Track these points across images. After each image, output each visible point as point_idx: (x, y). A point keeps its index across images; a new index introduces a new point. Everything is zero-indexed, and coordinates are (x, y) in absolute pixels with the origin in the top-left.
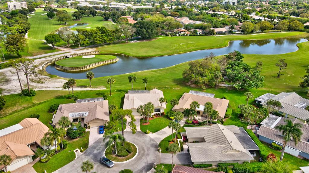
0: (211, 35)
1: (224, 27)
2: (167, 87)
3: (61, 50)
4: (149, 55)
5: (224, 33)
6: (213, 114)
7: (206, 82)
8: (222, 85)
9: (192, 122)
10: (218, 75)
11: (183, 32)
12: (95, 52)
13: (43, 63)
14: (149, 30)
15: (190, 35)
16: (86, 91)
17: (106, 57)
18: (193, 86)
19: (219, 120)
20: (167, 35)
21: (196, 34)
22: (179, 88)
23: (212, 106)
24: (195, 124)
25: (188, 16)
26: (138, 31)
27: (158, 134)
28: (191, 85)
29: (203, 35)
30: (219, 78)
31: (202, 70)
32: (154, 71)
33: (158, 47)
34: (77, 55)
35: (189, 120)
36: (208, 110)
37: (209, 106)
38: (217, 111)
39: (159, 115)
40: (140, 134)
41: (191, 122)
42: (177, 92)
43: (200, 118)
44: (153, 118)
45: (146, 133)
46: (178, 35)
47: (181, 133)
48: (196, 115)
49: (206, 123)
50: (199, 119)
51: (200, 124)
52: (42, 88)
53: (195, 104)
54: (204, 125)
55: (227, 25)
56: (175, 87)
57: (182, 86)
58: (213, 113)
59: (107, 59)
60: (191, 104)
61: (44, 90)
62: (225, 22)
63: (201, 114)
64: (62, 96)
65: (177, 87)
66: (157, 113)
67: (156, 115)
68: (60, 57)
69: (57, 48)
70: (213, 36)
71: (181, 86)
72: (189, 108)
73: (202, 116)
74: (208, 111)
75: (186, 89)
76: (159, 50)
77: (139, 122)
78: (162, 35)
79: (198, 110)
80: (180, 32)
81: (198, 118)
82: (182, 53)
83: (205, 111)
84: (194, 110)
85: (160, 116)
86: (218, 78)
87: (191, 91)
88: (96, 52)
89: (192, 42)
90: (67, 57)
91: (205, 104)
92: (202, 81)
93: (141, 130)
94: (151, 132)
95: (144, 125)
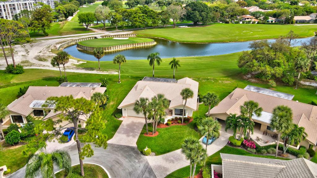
0: (289, 23)
1: (308, 15)
2: (210, 79)
3: (95, 32)
4: (197, 40)
5: (308, 22)
6: (293, 134)
7: (277, 75)
8: (307, 83)
9: (242, 144)
10: (302, 63)
11: (248, 19)
12: (131, 35)
13: (66, 41)
14: (203, 13)
15: (258, 23)
16: (90, 74)
17: (141, 40)
18: (253, 80)
19: (305, 147)
20: (227, 22)
21: (266, 22)
22: (229, 82)
23: (291, 114)
24: (249, 149)
25: (258, 5)
26: (189, 14)
27: (167, 160)
28: (250, 80)
29: (276, 24)
30: (304, 69)
31: (272, 54)
32: (197, 58)
33: (212, 33)
34: (109, 36)
35: (237, 138)
36: (281, 122)
37: (284, 113)
38: (302, 128)
39: (180, 121)
40: (132, 153)
41: (239, 143)
42: (223, 87)
43: (261, 136)
44: (167, 124)
45: (143, 153)
46: (241, 22)
47: (212, 165)
48: (251, 129)
49: (273, 150)
50: (258, 139)
51: (259, 151)
52: (40, 66)
53: (252, 106)
54: (268, 153)
55: (312, 12)
56: (223, 80)
57: (236, 79)
58: (293, 131)
59: (141, 41)
60: (242, 105)
61: (38, 69)
62: (310, 9)
63: (263, 128)
64: (53, 78)
65: (227, 80)
66: (178, 116)
67: (175, 121)
68: (88, 38)
69: (92, 30)
70: (291, 25)
71: (233, 79)
72: (238, 114)
73: (265, 133)
74: (281, 125)
75: (241, 83)
76: (212, 36)
77: (141, 130)
78: (221, 22)
79: (257, 120)
80: (245, 19)
81: (255, 136)
82: (243, 40)
83: (274, 123)
84: (249, 120)
85: (181, 123)
86: (302, 68)
87: (249, 86)
88: (133, 35)
89: (259, 30)
90: (96, 38)
91: (275, 110)
92: (270, 73)
93: (137, 146)
94: (153, 152)
95: (146, 136)
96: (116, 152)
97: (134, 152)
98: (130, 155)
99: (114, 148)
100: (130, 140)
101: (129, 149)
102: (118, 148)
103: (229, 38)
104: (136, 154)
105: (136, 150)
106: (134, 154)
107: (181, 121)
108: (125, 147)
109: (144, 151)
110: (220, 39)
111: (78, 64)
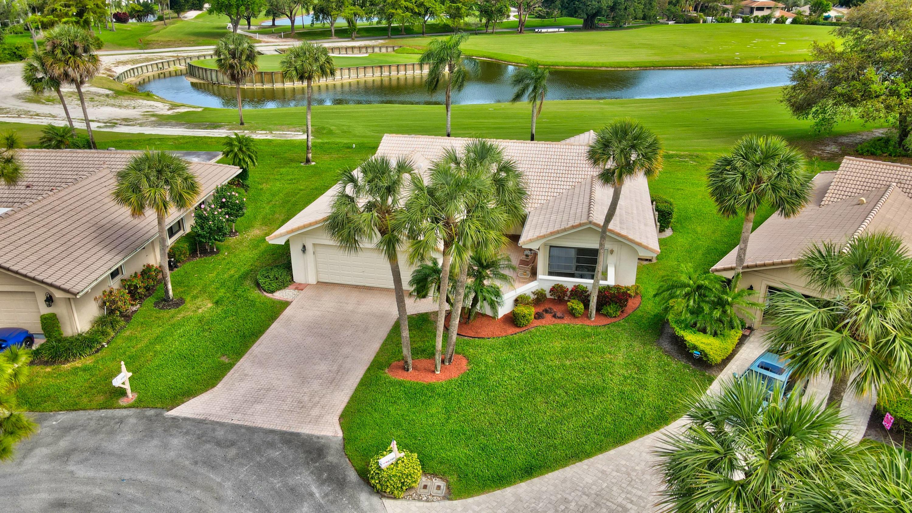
11: (762, 8)
12: (376, 49)
15: (794, 22)
17: (411, 58)
20: (692, 21)
21: (821, 20)
40: (304, 478)
44: (513, 320)
45: (369, 481)
67: (552, 302)
69: (251, 37)
76: (651, 51)
77: (377, 346)
78: (672, 23)
80: (752, 12)
85: (587, 315)
88: (384, 49)
93: (340, 434)
94: (435, 475)
95: (400, 377)
96: (213, 467)
97: (318, 473)
98: (292, 490)
99: (208, 446)
100: (306, 398)
101: (290, 454)
102: (233, 444)
103: (712, 56)
104: (327, 488)
105: (332, 458)
106: (314, 489)
107: (587, 306)
108: (269, 438)
109: (379, 468)
110: (678, 58)
111: (170, 112)
